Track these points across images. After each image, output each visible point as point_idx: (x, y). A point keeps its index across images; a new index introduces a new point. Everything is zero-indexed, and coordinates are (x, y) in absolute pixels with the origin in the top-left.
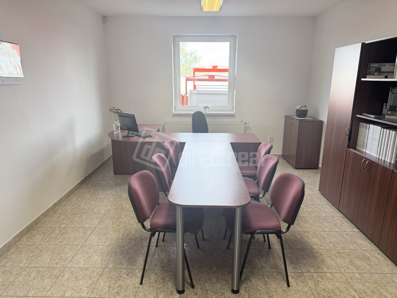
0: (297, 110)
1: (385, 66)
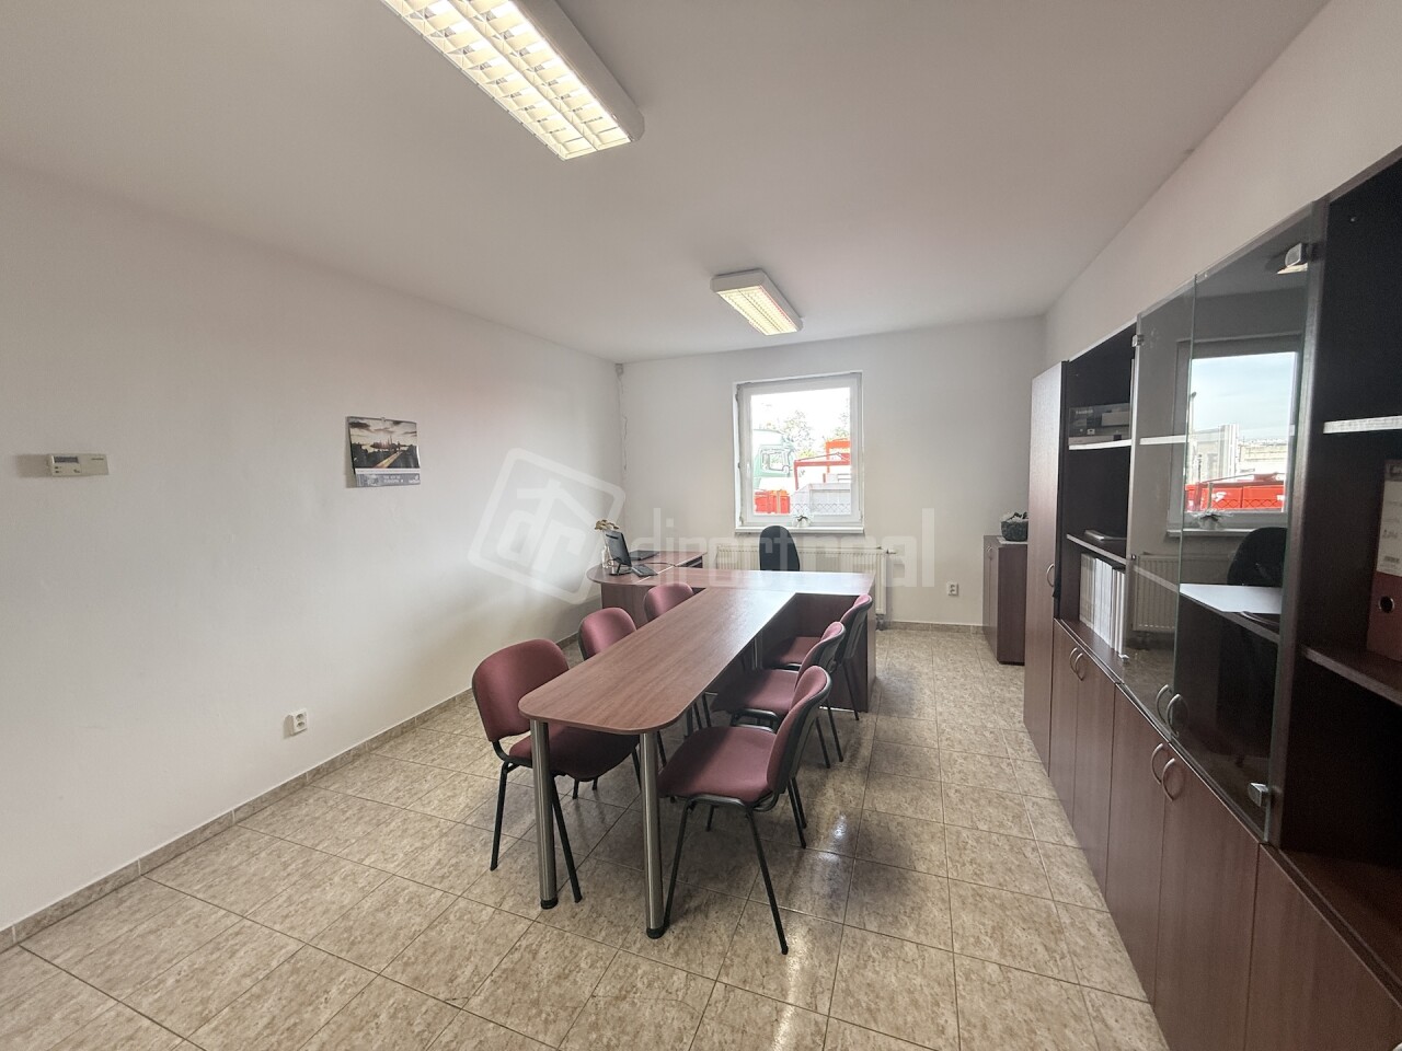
0: (1005, 525)
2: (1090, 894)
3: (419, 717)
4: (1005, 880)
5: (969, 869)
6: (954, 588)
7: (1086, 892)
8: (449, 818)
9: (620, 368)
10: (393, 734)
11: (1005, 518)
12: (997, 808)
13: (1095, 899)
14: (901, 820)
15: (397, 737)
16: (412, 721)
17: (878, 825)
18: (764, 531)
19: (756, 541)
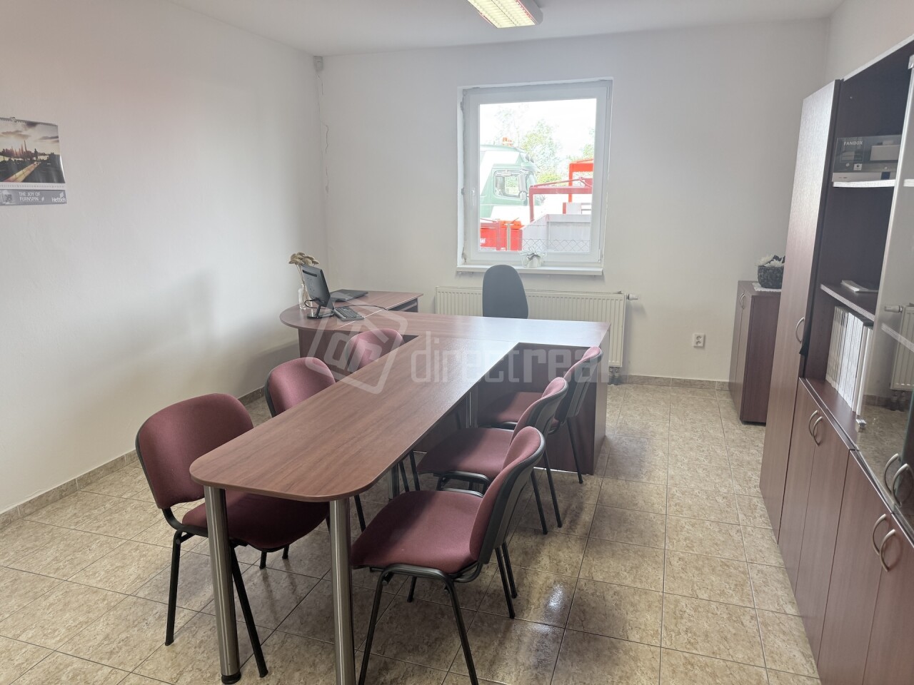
0: (762, 269)
1: (881, 144)
2: (804, 661)
3: (80, 479)
4: (719, 649)
5: (684, 638)
6: (701, 340)
7: (800, 659)
8: (118, 590)
9: (319, 62)
10: (50, 498)
11: (763, 260)
12: (720, 576)
13: (808, 666)
14: (618, 588)
15: (55, 501)
16: (73, 483)
17: (593, 594)
18: (489, 270)
19: (478, 284)
